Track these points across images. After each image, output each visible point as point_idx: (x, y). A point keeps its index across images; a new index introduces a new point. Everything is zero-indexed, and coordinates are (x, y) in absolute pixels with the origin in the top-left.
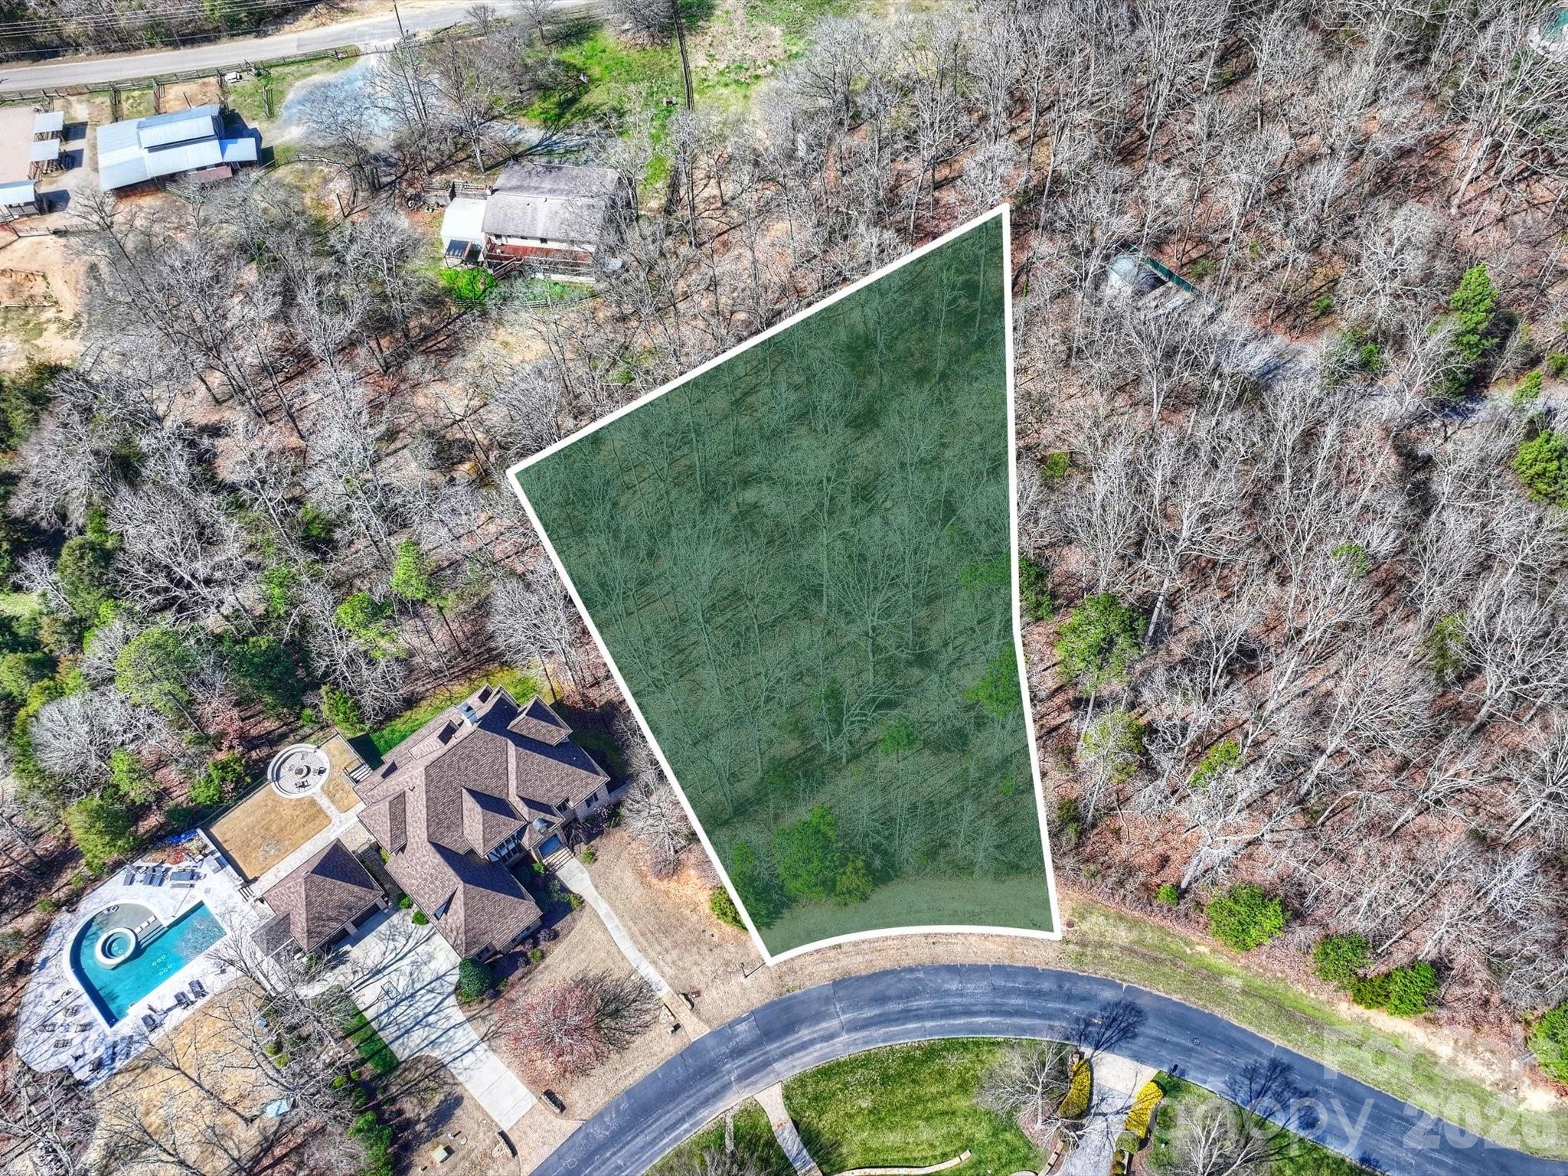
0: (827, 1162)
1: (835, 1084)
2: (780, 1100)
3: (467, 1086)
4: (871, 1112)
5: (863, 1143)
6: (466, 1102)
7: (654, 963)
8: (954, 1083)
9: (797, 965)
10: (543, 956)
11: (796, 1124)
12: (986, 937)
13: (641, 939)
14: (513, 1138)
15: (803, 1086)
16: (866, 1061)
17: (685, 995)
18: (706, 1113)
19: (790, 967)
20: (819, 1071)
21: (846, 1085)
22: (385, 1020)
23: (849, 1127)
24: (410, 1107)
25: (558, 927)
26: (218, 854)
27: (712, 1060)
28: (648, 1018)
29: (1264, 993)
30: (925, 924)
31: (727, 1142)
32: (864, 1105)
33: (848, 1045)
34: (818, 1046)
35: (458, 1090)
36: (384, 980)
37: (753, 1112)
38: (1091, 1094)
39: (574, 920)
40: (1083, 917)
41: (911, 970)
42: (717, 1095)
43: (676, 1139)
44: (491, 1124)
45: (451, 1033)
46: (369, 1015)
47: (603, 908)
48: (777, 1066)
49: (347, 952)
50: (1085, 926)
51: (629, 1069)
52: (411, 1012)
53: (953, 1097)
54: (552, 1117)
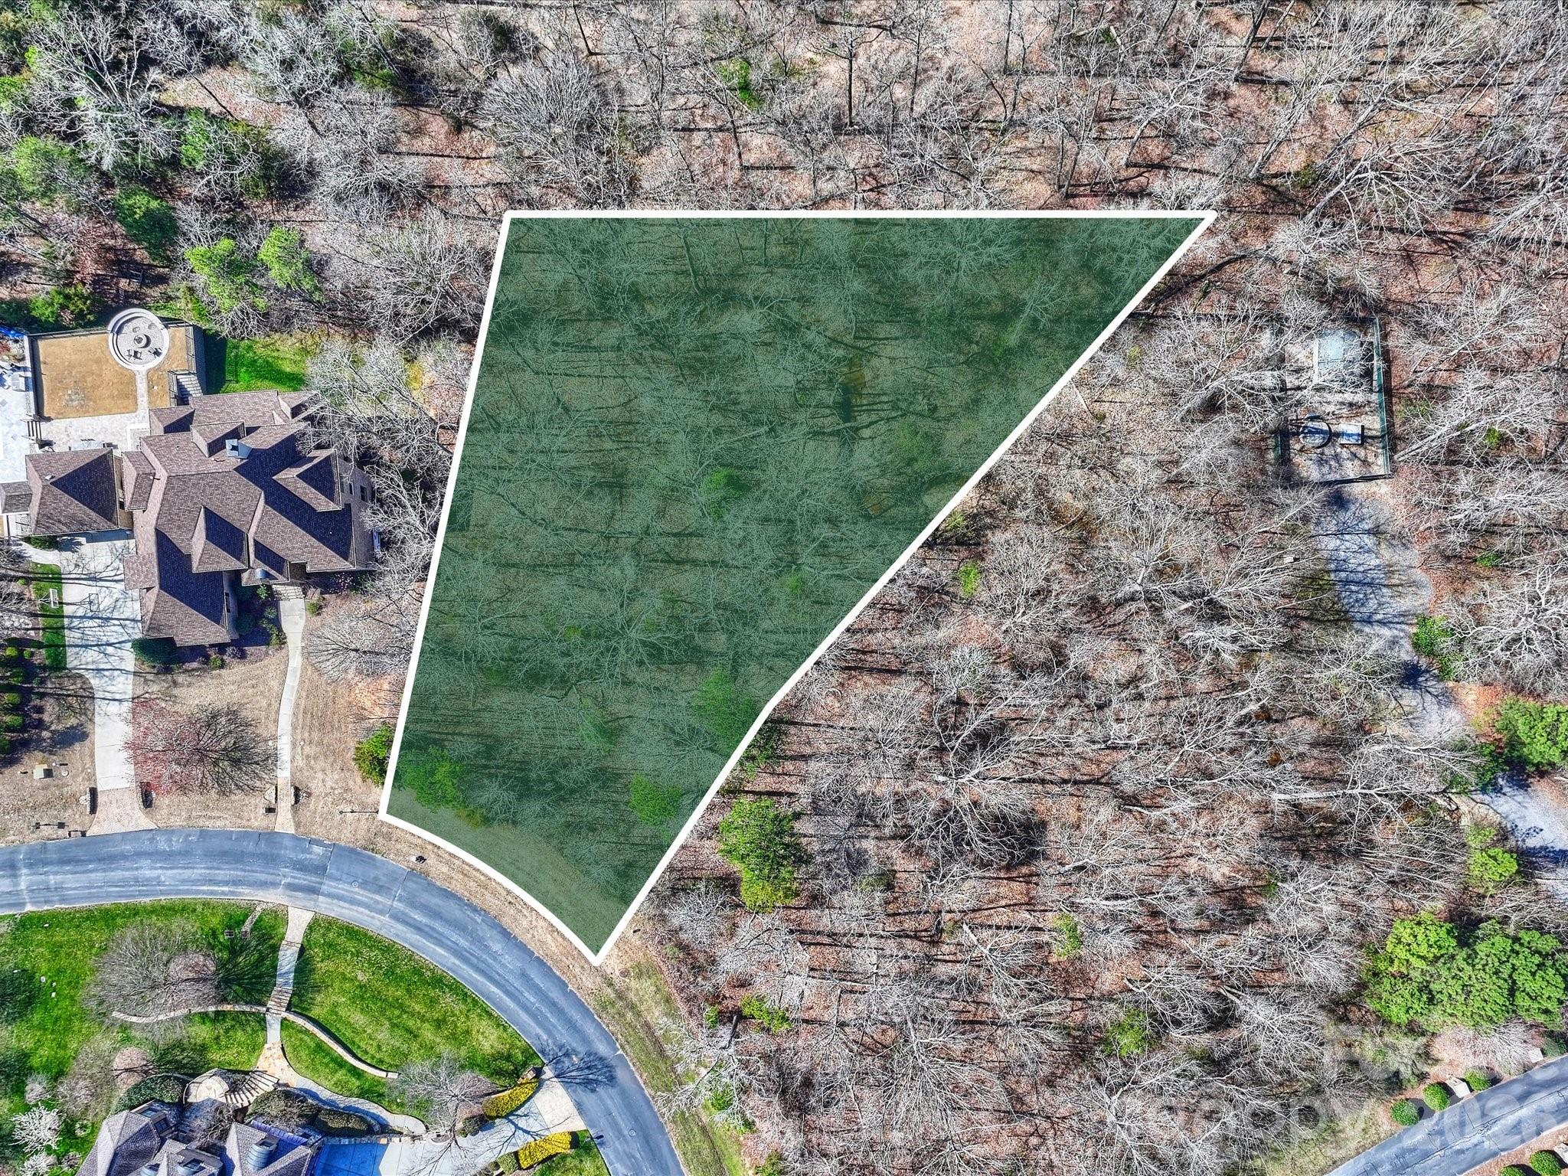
0: (300, 996)
1: (351, 946)
2: (305, 926)
3: (98, 730)
4: (360, 987)
5: (336, 1005)
6: (87, 742)
7: (294, 744)
8: (436, 1016)
9: (396, 834)
10: (222, 666)
11: (302, 950)
12: (553, 929)
13: (300, 716)
14: (101, 799)
15: (328, 929)
16: (388, 948)
17: (297, 789)
18: (247, 891)
19: (389, 834)
20: (347, 928)
21: (358, 953)
22: (76, 622)
23: (337, 985)
24: (50, 711)
25: (249, 650)
26: (29, 374)
27: (278, 856)
28: (258, 784)
29: (718, 1142)
30: (517, 882)
31: (247, 922)
32: (360, 978)
33: (383, 926)
34: (361, 909)
35: (89, 727)
36: (94, 590)
37: (279, 917)
38: (522, 1105)
39: (267, 654)
40: (639, 975)
41: (475, 910)
42: (263, 885)
43: (212, 893)
44: (91, 777)
45: (116, 673)
46: (68, 610)
47: (296, 661)
48: (321, 898)
49: (80, 544)
50: (634, 984)
51: (216, 814)
52: (98, 632)
53: (426, 1025)
54: (136, 806)
